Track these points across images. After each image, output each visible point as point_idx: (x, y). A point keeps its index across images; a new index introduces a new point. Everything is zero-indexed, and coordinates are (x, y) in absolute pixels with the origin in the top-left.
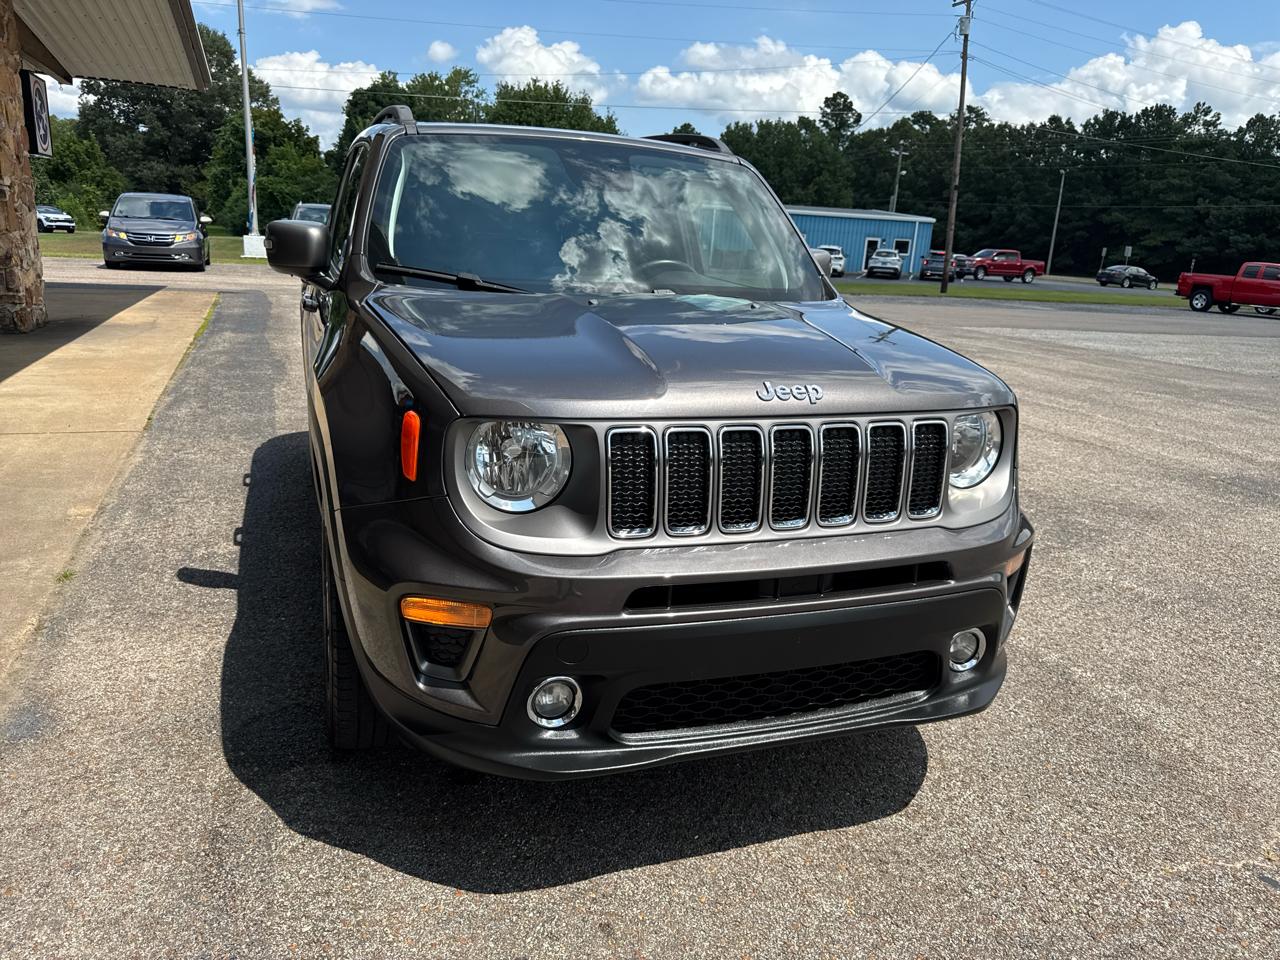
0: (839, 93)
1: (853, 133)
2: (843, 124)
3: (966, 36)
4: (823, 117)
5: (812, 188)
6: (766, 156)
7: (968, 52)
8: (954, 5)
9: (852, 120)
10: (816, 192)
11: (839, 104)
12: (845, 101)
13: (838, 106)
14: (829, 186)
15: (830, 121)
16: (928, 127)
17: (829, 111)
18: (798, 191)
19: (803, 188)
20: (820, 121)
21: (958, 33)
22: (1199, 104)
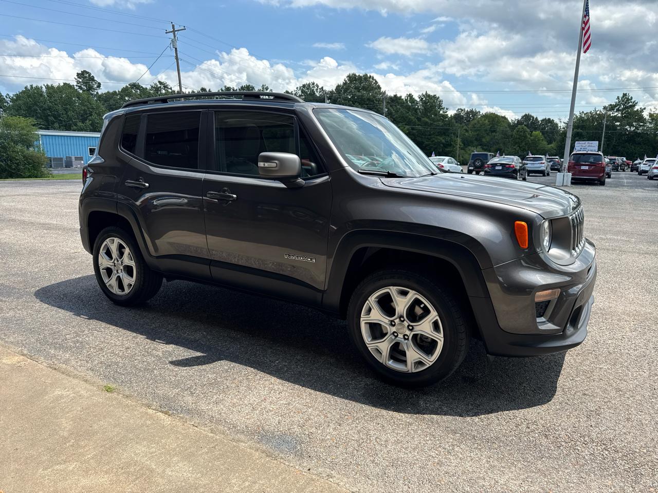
0: (85, 71)
1: (97, 93)
2: (90, 88)
3: (176, 49)
4: (78, 83)
5: (88, 122)
6: (56, 104)
7: (179, 57)
8: (166, 33)
9: (96, 86)
10: (91, 124)
11: (86, 77)
12: (89, 76)
13: (85, 77)
14: (98, 121)
15: (82, 86)
16: (138, 91)
17: (81, 80)
18: (80, 124)
19: (83, 123)
20: (76, 85)
21: (172, 47)
22: (263, 85)
